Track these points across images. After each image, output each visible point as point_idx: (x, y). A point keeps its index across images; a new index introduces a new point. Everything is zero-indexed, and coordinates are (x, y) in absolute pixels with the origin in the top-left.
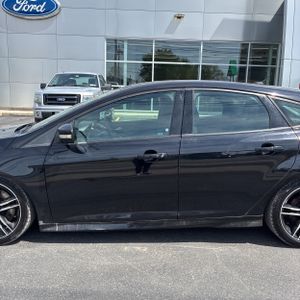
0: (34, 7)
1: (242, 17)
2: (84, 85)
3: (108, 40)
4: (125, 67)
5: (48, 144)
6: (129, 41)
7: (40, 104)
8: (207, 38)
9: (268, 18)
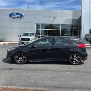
0: (17, 16)
1: (71, 18)
2: (30, 36)
3: (36, 24)
4: (41, 31)
5: (30, 47)
6: (42, 24)
7: (20, 40)
8: (62, 23)
9: (78, 18)
